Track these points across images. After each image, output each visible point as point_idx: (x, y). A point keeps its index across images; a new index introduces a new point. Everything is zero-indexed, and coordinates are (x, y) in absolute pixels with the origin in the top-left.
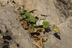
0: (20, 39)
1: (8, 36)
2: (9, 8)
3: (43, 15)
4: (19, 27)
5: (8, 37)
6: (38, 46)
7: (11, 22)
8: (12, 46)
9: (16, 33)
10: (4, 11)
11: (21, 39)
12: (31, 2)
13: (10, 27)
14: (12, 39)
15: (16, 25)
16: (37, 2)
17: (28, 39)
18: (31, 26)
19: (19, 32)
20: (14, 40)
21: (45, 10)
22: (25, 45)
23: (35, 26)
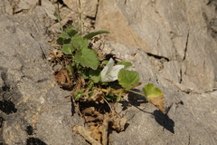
0: (40, 114)
1: (6, 101)
2: (31, 20)
3: (155, 53)
4: (46, 79)
5: (4, 104)
6: (90, 139)
7: (22, 61)
8: (10, 128)
9: (32, 96)
10: (8, 28)
11: (43, 115)
12: (118, 5)
13: (18, 77)
14: (15, 111)
15: (37, 72)
16: (142, 7)
17: (66, 116)
18: (83, 81)
19: (41, 94)
20: (22, 114)
21: (166, 37)
22: (52, 132)
23: (96, 82)
